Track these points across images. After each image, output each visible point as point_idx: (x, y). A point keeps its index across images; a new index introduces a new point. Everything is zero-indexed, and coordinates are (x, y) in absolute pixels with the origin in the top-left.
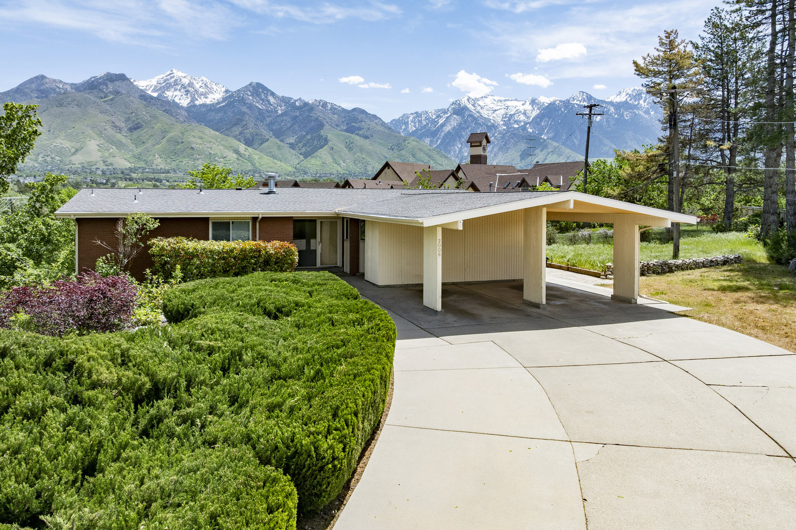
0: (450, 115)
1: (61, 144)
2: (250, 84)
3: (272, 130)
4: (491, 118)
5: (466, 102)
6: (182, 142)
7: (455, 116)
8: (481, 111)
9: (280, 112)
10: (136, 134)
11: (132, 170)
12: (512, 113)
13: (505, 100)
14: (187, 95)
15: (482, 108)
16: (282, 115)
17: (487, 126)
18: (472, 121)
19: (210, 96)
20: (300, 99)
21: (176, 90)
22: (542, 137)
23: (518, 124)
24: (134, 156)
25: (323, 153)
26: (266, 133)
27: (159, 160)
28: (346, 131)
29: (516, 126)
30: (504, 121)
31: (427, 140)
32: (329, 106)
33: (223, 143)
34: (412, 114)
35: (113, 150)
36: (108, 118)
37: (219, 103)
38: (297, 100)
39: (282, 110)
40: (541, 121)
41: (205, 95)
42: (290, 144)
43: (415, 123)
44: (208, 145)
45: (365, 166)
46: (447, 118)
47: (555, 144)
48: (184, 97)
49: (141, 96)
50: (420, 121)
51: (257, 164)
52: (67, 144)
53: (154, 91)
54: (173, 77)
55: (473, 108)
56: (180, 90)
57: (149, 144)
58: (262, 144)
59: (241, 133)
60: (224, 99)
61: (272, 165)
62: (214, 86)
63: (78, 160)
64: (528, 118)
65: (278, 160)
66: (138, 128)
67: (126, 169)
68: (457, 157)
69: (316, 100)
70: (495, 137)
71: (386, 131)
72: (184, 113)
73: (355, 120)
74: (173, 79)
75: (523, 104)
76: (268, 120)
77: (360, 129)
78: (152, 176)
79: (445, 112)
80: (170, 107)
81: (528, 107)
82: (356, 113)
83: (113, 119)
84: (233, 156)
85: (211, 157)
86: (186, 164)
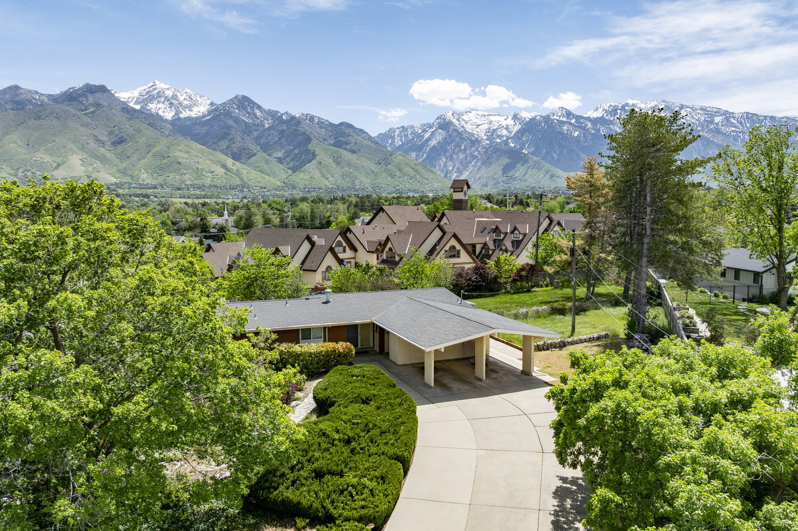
0: (436, 130)
1: (42, 158)
2: (236, 97)
3: (259, 144)
4: (475, 132)
5: (451, 116)
6: (168, 157)
7: (440, 130)
8: (465, 126)
9: (267, 126)
10: (120, 148)
11: (120, 185)
12: (495, 128)
13: (488, 115)
14: (171, 107)
15: (466, 123)
16: (269, 128)
17: (471, 140)
18: (457, 136)
19: (195, 109)
20: (287, 113)
21: (159, 102)
22: (523, 151)
23: (501, 139)
24: (119, 171)
25: (311, 167)
26: (254, 148)
27: (145, 175)
28: (334, 145)
29: (498, 141)
30: (488, 135)
31: (414, 155)
32: (317, 120)
33: (210, 157)
34: (398, 128)
35: (97, 165)
36: (90, 132)
37: (204, 116)
38: (284, 114)
39: (269, 124)
40: (522, 136)
41: (190, 108)
42: (278, 158)
43: (401, 137)
44: (195, 159)
45: (353, 181)
46: (433, 132)
47: (535, 158)
48: (168, 109)
49: (123, 108)
50: (406, 136)
51: (245, 179)
52: (47, 159)
53: (137, 103)
54: (156, 89)
55: (457, 122)
56: (163, 103)
57: (135, 158)
58: (249, 158)
59: (228, 147)
60: (210, 112)
61: (260, 179)
62: (198, 99)
63: (61, 174)
64: (510, 132)
65: (266, 174)
66: (122, 142)
67: (112, 184)
68: (442, 171)
69: (303, 114)
70: (479, 151)
71: (373, 145)
72: (169, 126)
73: (343, 134)
74: (156, 91)
75: (506, 119)
76: (255, 134)
77: (347, 143)
78: (139, 192)
79: (430, 126)
80: (154, 121)
81: (510, 122)
82: (343, 127)
83: (96, 133)
84: (220, 171)
85: (198, 172)
86: (173, 178)
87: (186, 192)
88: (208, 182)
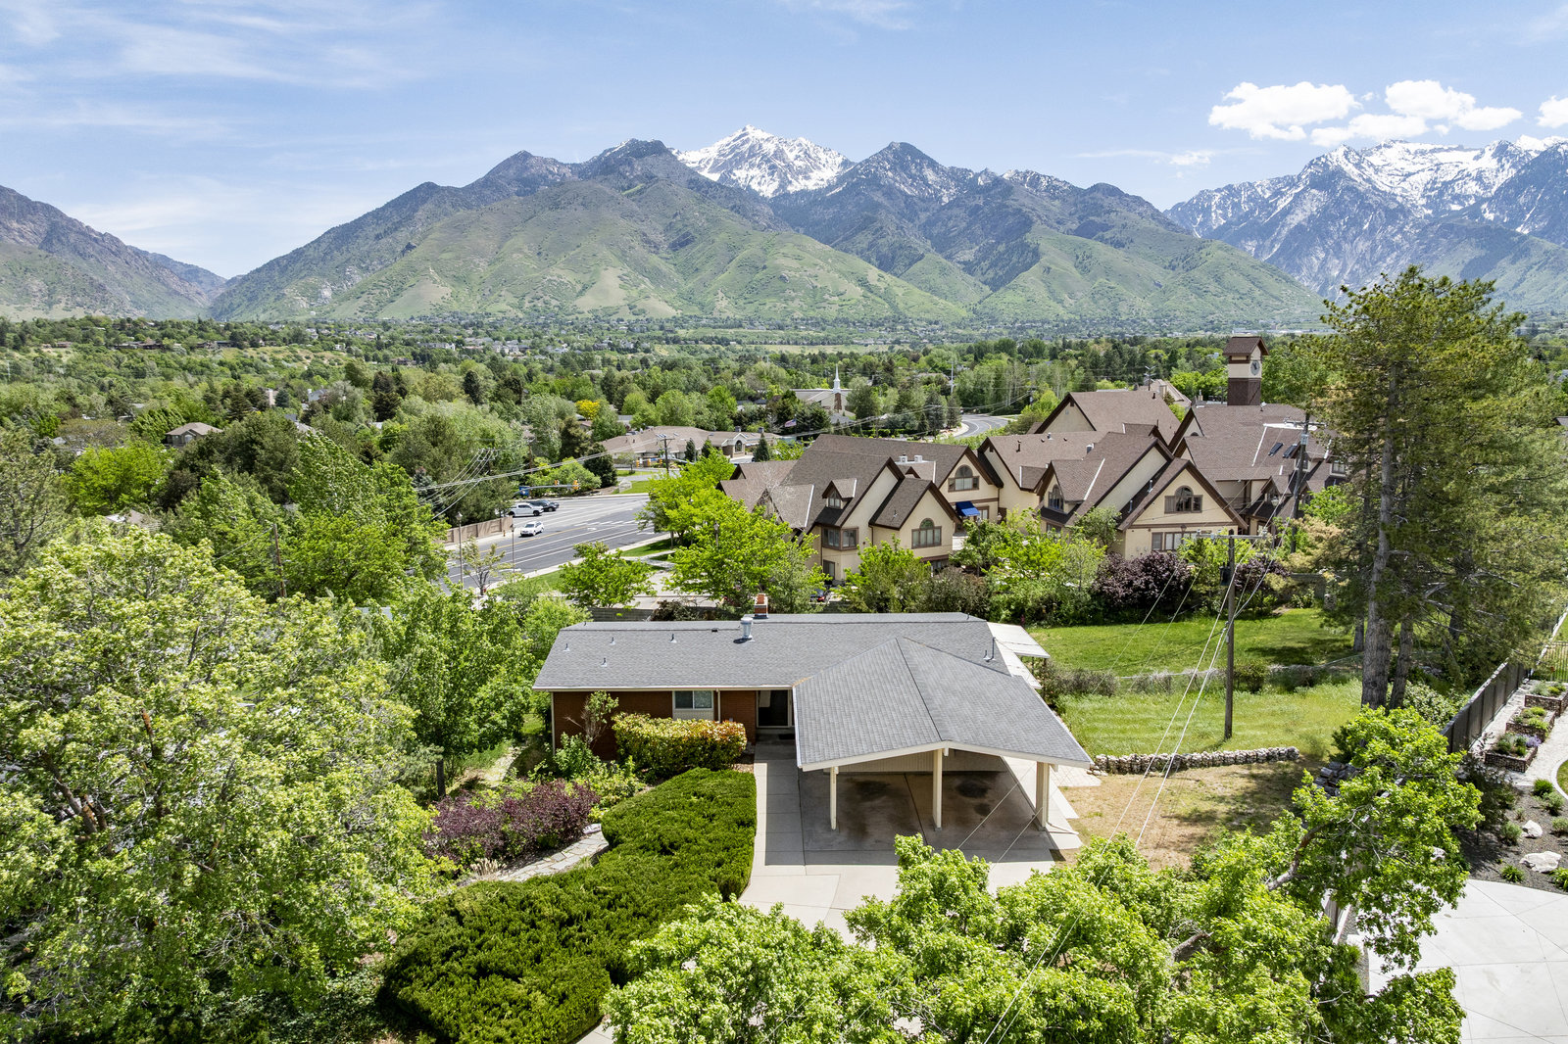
0: (1304, 190)
1: (559, 276)
2: (890, 147)
3: (929, 237)
4: (1398, 191)
5: (1342, 159)
6: (765, 268)
7: (1314, 191)
8: (1374, 177)
9: (946, 200)
10: (683, 253)
11: (680, 322)
12: (1449, 178)
13: (1433, 151)
14: (772, 174)
15: (1377, 171)
16: (950, 205)
17: (1386, 210)
18: (1353, 202)
19: (815, 175)
20: (986, 172)
21: (752, 166)
22: (1519, 230)
23: (1461, 203)
24: (681, 296)
25: (1031, 279)
26: (921, 245)
27: (724, 303)
28: (1077, 233)
29: (1455, 207)
30: (1429, 197)
31: (1251, 246)
32: (1045, 183)
33: (838, 266)
34: (1219, 190)
35: (646, 285)
36: (636, 226)
37: (830, 188)
38: (980, 174)
39: (949, 196)
40: (1518, 193)
41: (805, 173)
42: (965, 263)
43: (1225, 209)
44: (811, 271)
45: (1114, 304)
46: (1297, 196)
47: (1548, 245)
48: (768, 178)
49: (691, 181)
50: (1237, 206)
51: (901, 306)
52: (568, 277)
53: (713, 170)
54: (747, 141)
55: (1356, 172)
56: (759, 166)
57: (705, 274)
58: (910, 265)
59: (871, 246)
60: (841, 179)
61: (928, 306)
62: (822, 155)
63: (587, 304)
64: (1486, 187)
65: (940, 296)
66: (687, 242)
67: (668, 320)
68: (1316, 279)
69: (1017, 172)
70: (1404, 234)
71: (1162, 229)
72: (767, 210)
73: (1097, 209)
74: (747, 146)
75: (1477, 158)
76: (923, 216)
77: (1105, 228)
78: (711, 333)
79: (1291, 182)
80: (741, 200)
81: (1488, 163)
82: (1099, 195)
83: (644, 228)
84: (855, 292)
85: (816, 295)
86: (772, 307)
87: (792, 332)
88: (832, 313)
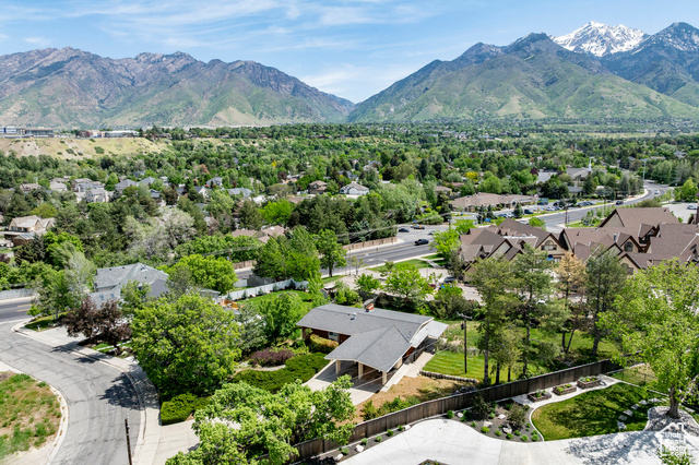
1: (491, 100)
2: (672, 26)
3: (691, 73)
6: (593, 93)
10: (551, 87)
11: (545, 121)
14: (603, 45)
19: (627, 44)
21: (592, 41)
24: (549, 108)
27: (570, 111)
33: (634, 91)
35: (531, 103)
36: (529, 75)
37: (634, 50)
41: (621, 43)
44: (618, 94)
48: (600, 47)
49: (559, 52)
51: (669, 111)
52: (495, 100)
53: (571, 45)
54: (591, 29)
56: (596, 41)
57: (562, 97)
58: (677, 89)
59: (654, 79)
61: (685, 110)
62: (632, 33)
63: (503, 112)
65: (693, 105)
66: (554, 82)
67: (540, 121)
72: (598, 63)
74: (590, 32)
76: (689, 62)
78: (560, 126)
80: (583, 59)
83: (533, 76)
84: (642, 104)
85: (620, 106)
86: (595, 113)
87: (603, 126)
88: (628, 115)
